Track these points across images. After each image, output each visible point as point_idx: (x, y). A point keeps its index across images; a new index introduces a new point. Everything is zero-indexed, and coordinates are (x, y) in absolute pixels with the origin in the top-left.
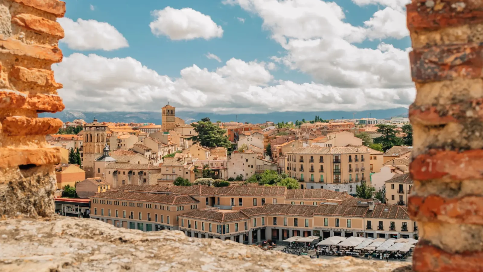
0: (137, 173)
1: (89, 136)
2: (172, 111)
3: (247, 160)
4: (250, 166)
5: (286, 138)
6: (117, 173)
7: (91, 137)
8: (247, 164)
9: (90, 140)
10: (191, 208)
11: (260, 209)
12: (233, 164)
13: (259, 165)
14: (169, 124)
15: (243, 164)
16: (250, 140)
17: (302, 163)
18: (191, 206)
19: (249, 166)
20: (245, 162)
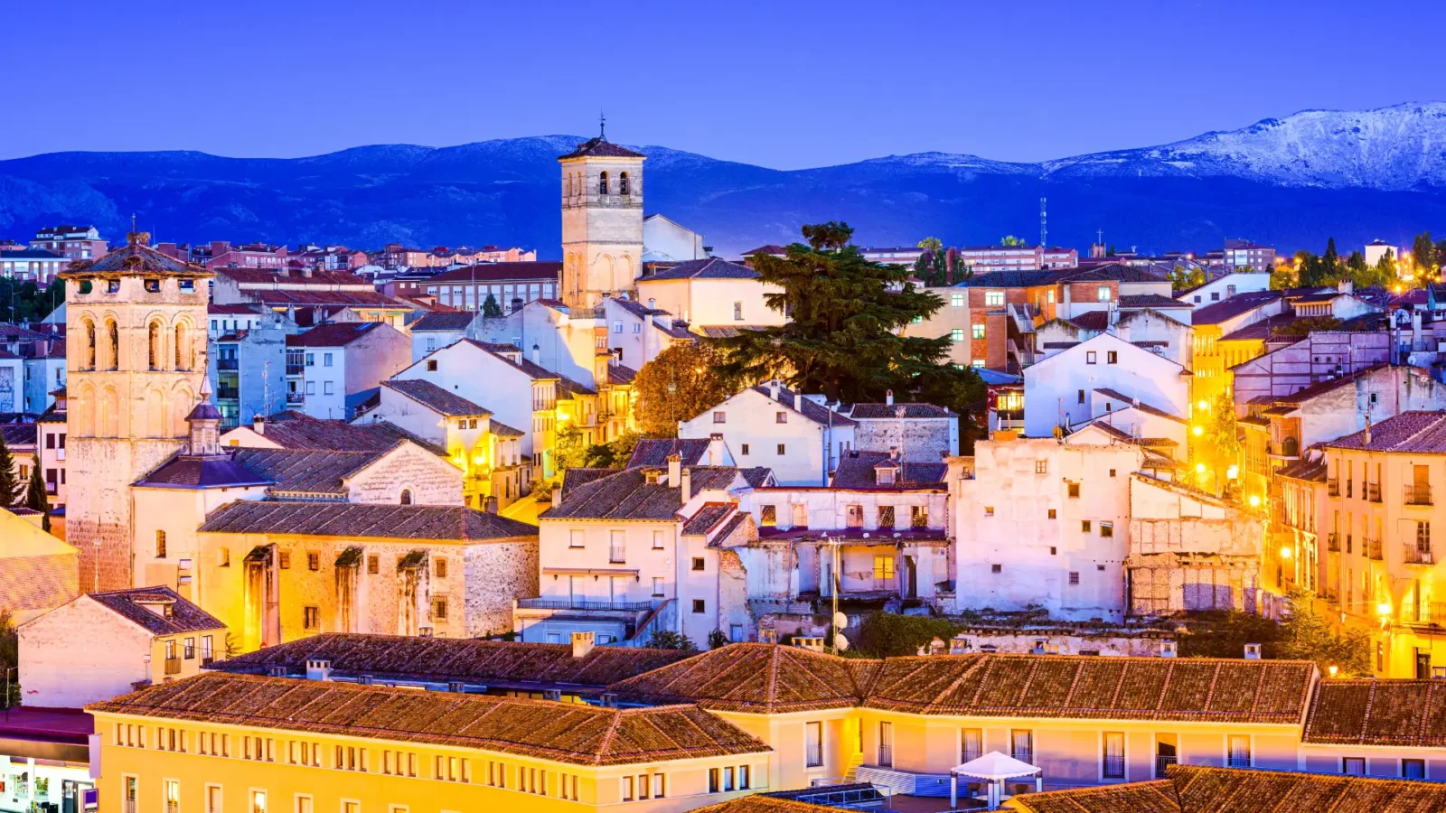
0: (394, 564)
1: (103, 334)
2: (623, 175)
3: (1074, 491)
4: (1096, 528)
5: (1331, 349)
6: (270, 562)
7: (115, 338)
8: (1072, 512)
9: (110, 355)
10: (714, 789)
11: (1148, 799)
12: (990, 511)
13: (1152, 521)
14: (607, 256)
15: (1052, 514)
16: (1103, 358)
17: (1421, 513)
18: (714, 774)
19: (1086, 526)
20: (1060, 500)
